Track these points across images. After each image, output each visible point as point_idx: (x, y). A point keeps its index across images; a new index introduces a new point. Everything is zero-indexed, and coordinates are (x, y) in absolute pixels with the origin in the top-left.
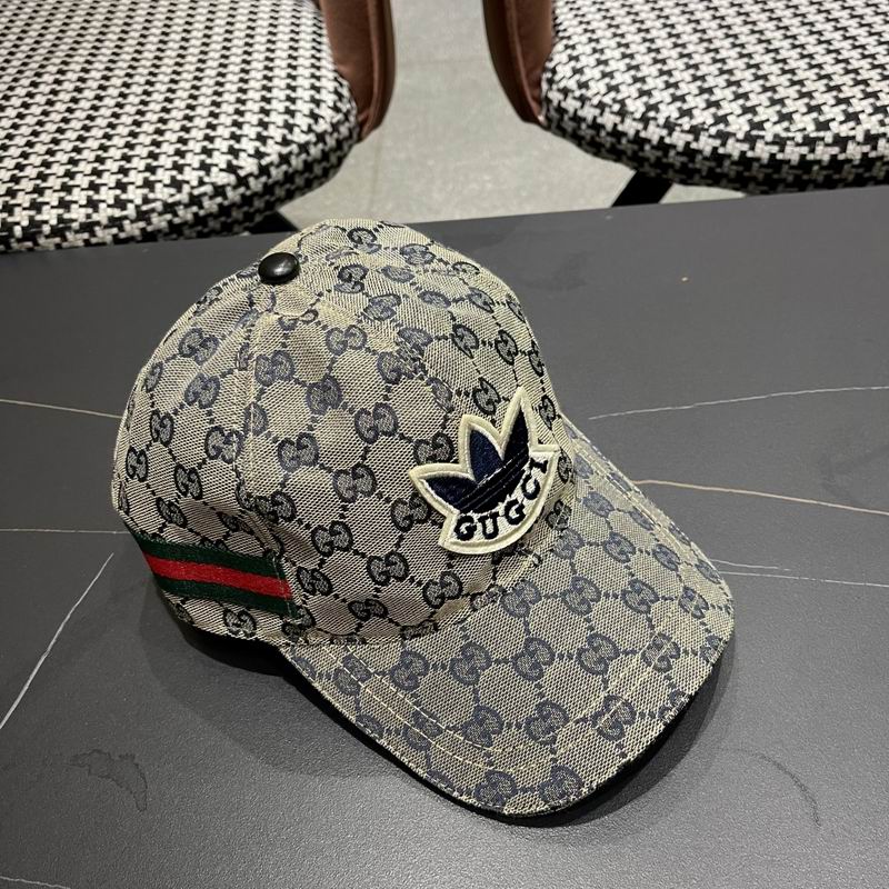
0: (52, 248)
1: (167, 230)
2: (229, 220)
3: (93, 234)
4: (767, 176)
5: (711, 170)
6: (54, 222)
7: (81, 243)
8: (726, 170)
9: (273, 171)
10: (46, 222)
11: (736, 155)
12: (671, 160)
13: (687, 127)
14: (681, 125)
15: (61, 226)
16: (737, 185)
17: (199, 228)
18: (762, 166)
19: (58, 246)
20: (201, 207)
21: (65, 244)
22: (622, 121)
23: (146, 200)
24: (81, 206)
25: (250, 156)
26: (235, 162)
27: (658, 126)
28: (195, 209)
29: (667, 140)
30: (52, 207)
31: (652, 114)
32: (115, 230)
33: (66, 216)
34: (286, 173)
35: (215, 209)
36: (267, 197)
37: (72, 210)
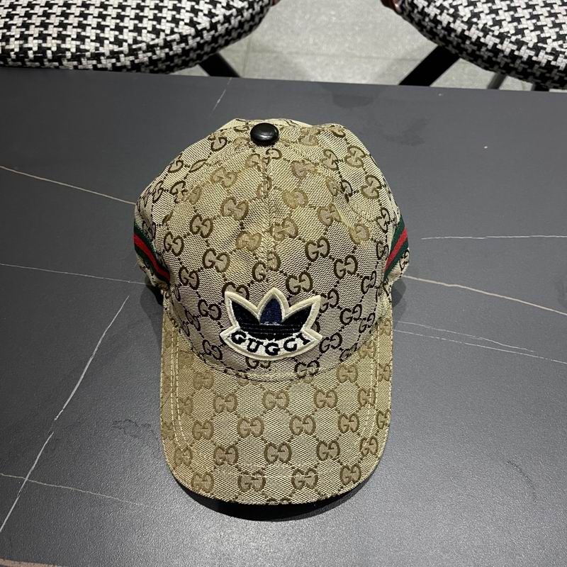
0: (72, 68)
1: (148, 63)
2: (188, 59)
3: (99, 62)
4: (542, 74)
5: (507, 64)
6: (74, 50)
7: (90, 67)
8: (516, 66)
9: (219, 27)
10: (69, 50)
11: (525, 57)
12: (482, 53)
13: (496, 33)
14: (493, 31)
15: (78, 53)
16: (522, 77)
17: (168, 63)
18: (541, 67)
19: (76, 67)
20: (171, 49)
21: (80, 67)
22: (454, 22)
23: (135, 41)
24: (92, 41)
25: (205, 15)
26: (195, 19)
27: (478, 29)
28: (167, 50)
29: (482, 40)
30: (73, 39)
31: (475, 20)
32: (114, 61)
33: (82, 47)
34: (227, 28)
35: (180, 51)
36: (213, 45)
37: (86, 43)
